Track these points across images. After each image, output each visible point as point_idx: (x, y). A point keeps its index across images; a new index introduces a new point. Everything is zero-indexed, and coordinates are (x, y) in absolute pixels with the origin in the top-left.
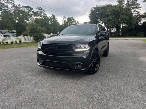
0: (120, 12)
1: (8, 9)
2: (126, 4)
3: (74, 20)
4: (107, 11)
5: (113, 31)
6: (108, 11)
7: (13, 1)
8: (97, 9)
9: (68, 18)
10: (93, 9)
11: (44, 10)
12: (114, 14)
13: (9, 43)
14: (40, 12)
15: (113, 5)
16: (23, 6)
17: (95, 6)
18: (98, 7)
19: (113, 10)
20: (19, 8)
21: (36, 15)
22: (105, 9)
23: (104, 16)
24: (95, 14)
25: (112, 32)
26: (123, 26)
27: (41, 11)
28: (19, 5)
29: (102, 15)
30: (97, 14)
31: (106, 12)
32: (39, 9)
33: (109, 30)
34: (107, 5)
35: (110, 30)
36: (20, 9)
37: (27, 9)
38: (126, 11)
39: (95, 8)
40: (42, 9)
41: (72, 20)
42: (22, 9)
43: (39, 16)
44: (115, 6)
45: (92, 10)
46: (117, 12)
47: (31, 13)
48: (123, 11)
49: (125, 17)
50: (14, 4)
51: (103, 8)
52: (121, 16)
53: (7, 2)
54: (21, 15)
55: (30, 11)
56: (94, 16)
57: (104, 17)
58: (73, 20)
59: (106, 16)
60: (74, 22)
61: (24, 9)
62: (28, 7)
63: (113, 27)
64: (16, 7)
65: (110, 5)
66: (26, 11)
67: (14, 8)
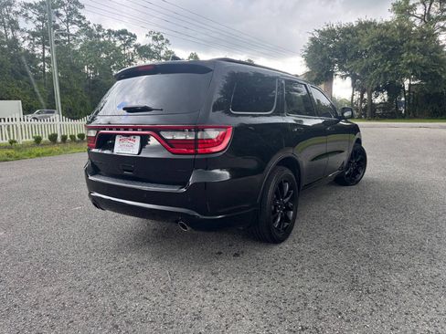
0: (401, 44)
1: (69, 41)
2: (422, 19)
4: (359, 40)
5: (378, 101)
6: (364, 42)
7: (84, 19)
8: (329, 34)
10: (317, 35)
11: (167, 41)
12: (384, 50)
14: (157, 47)
15: (378, 21)
16: (109, 31)
17: (323, 27)
18: (334, 31)
19: (381, 38)
20: (99, 36)
21: (146, 56)
22: (353, 36)
23: (350, 55)
24: (325, 49)
25: (377, 104)
26: (410, 85)
27: (160, 42)
28: (100, 28)
29: (345, 53)
30: (329, 49)
31: (357, 43)
32: (155, 38)
33: (366, 96)
34: (360, 24)
35: (370, 96)
36: (102, 40)
37: (121, 39)
38: (421, 39)
39: (322, 33)
40: (162, 38)
42: (107, 39)
43: (153, 57)
44: (387, 27)
45: (313, 40)
46: (394, 43)
47: (132, 50)
48: (410, 39)
49: (419, 57)
50: (86, 25)
51: (348, 31)
52: (405, 55)
53: (67, 21)
54: (103, 55)
55: (127, 44)
56: (320, 57)
57: (352, 59)
59: (357, 56)
61: (112, 40)
62: (124, 32)
63: (379, 90)
64: (90, 33)
65: (371, 23)
66: (119, 43)
67: (82, 37)
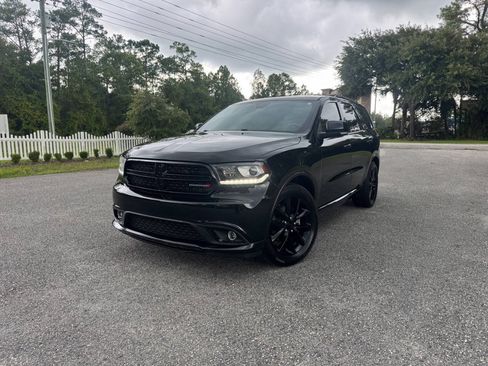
0: (448, 54)
2: (476, 26)
3: (291, 81)
4: (399, 49)
5: (423, 119)
6: (405, 51)
7: (102, 28)
8: (367, 43)
9: (271, 77)
10: (352, 44)
11: (193, 53)
12: (428, 60)
13: (75, 156)
14: (182, 60)
15: (423, 28)
16: (130, 41)
17: (359, 35)
18: (372, 39)
19: (424, 46)
20: (118, 47)
21: (170, 70)
22: (393, 44)
23: (389, 66)
24: (360, 59)
25: (423, 123)
26: (461, 101)
27: (185, 54)
28: (120, 39)
29: (383, 65)
30: (366, 60)
31: (396, 53)
32: (180, 50)
33: (408, 114)
34: (402, 31)
35: (413, 114)
36: (122, 51)
37: (142, 51)
38: (471, 49)
39: (358, 42)
40: (187, 50)
41: (283, 83)
42: (127, 51)
43: (177, 71)
44: (431, 34)
45: (348, 49)
46: (439, 52)
47: (153, 62)
48: (458, 48)
49: (468, 68)
50: (102, 35)
51: (390, 39)
52: (451, 66)
53: (83, 31)
54: (122, 68)
55: (150, 55)
56: (355, 69)
57: (392, 70)
58: (287, 83)
59: (397, 68)
60: (290, 89)
61: (132, 52)
62: (146, 43)
63: (424, 106)
64: (109, 44)
65: (414, 29)
66: (140, 55)
67: (102, 48)
